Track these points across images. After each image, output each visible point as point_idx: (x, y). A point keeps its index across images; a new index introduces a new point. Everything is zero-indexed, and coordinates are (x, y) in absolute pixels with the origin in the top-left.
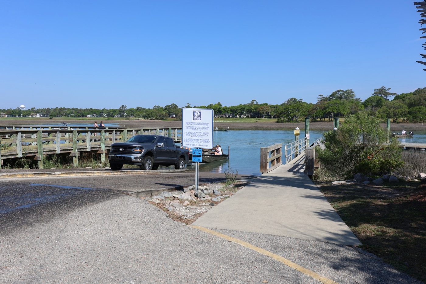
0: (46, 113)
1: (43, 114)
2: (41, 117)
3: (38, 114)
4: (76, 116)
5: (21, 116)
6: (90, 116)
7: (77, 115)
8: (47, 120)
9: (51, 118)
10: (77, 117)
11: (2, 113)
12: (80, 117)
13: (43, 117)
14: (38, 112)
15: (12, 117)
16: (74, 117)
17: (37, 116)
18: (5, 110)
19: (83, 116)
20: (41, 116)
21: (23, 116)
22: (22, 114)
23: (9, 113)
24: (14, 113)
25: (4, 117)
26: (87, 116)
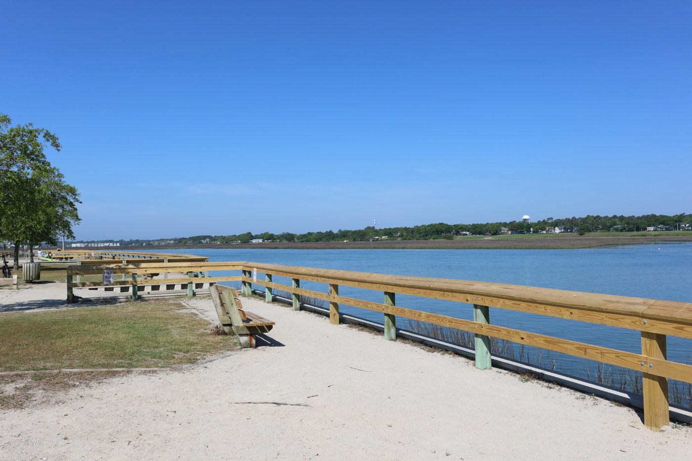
0: (570, 226)
1: (565, 228)
2: (562, 232)
3: (556, 228)
4: (625, 229)
5: (530, 231)
6: (651, 228)
7: (627, 228)
9: (581, 234)
10: (626, 231)
11: (503, 228)
12: (633, 231)
13: (566, 232)
14: (556, 224)
15: (518, 233)
16: (621, 231)
17: (556, 232)
18: (506, 223)
19: (638, 229)
20: (562, 230)
21: (534, 232)
22: (532, 229)
23: (512, 228)
24: (520, 228)
25: (507, 233)
26: (646, 229)
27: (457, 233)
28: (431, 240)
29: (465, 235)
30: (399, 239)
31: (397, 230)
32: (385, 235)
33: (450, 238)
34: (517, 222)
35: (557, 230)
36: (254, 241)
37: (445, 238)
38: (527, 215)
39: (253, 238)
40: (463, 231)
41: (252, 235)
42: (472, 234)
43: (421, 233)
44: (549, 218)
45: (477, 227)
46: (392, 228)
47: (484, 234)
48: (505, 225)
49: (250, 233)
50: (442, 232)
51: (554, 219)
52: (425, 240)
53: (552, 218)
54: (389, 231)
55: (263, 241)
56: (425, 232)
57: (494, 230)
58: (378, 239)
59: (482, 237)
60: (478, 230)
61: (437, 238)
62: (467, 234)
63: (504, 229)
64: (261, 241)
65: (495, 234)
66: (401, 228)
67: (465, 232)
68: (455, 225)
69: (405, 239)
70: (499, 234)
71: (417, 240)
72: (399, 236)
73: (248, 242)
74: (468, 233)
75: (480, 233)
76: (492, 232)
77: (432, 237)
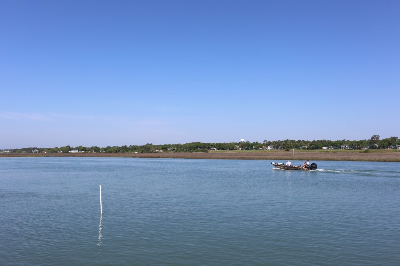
0: (277, 145)
1: (274, 147)
2: (271, 149)
3: (269, 147)
4: (310, 148)
5: (253, 148)
6: (325, 148)
7: (311, 148)
8: (284, 152)
9: (287, 151)
10: (310, 149)
12: (315, 149)
13: (274, 149)
14: (269, 144)
16: (308, 149)
17: (268, 149)
19: (318, 148)
20: (272, 148)
21: (255, 149)
22: (254, 147)
23: (243, 146)
24: (246, 146)
25: (239, 150)
26: (322, 148)
27: (209, 148)
28: (194, 152)
29: (213, 149)
30: (172, 152)
31: (169, 146)
32: (163, 149)
33: (206, 151)
35: (269, 148)
36: (72, 152)
37: (203, 151)
38: (243, 139)
39: (71, 149)
41: (70, 148)
42: (218, 149)
43: (187, 148)
44: (264, 141)
45: (221, 145)
46: (167, 144)
47: (225, 150)
48: (236, 144)
49: (69, 146)
50: (201, 148)
51: (267, 141)
52: (190, 152)
53: (266, 141)
54: (165, 146)
55: (78, 152)
56: (190, 148)
57: (231, 147)
58: (158, 152)
60: (221, 147)
61: (198, 151)
62: (214, 149)
63: (237, 147)
64: (77, 151)
65: (232, 150)
66: (173, 145)
67: (213, 148)
68: (208, 144)
69: (176, 152)
70: (234, 150)
71: (185, 152)
72: (171, 150)
73: (68, 152)
74: (215, 148)
75: (223, 149)
76: (231, 148)
77: (195, 150)
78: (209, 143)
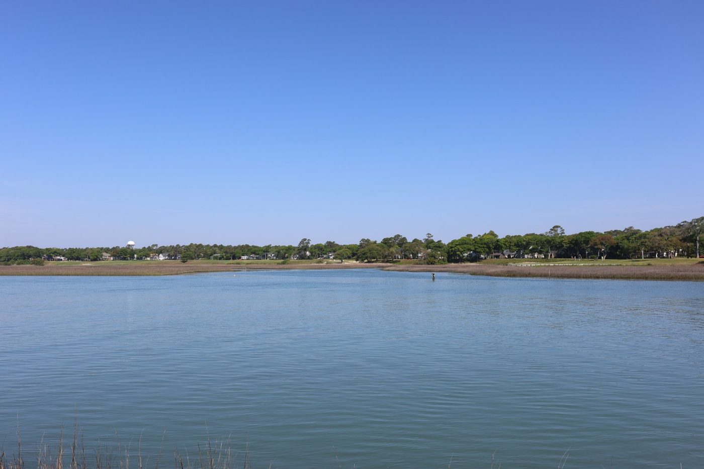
1: (169, 256)
2: (166, 259)
3: (161, 255)
4: (223, 257)
5: (133, 258)
6: (245, 257)
7: (225, 257)
8: (179, 264)
10: (224, 259)
11: (104, 254)
12: (230, 259)
13: (170, 259)
14: (161, 251)
15: (121, 260)
16: (220, 259)
17: (160, 258)
18: (108, 248)
19: (234, 258)
20: (167, 257)
21: (138, 258)
22: (135, 256)
23: (115, 254)
24: (123, 254)
25: (109, 260)
26: (241, 258)
27: (50, 258)
28: (15, 265)
29: (59, 260)
33: (40, 264)
34: (120, 247)
35: (162, 257)
37: (34, 263)
38: (132, 241)
40: (57, 256)
42: (68, 260)
43: (1, 257)
44: (153, 245)
45: (74, 252)
47: (82, 260)
48: (107, 250)
50: (30, 256)
51: (159, 246)
52: (5, 265)
53: (156, 245)
56: (7, 256)
57: (95, 255)
59: (79, 263)
60: (74, 255)
61: (23, 264)
62: (61, 260)
63: (106, 255)
65: (95, 260)
67: (59, 257)
68: (47, 249)
70: (100, 260)
74: (62, 258)
75: (78, 259)
76: (92, 258)
77: (17, 262)
78: (51, 249)
